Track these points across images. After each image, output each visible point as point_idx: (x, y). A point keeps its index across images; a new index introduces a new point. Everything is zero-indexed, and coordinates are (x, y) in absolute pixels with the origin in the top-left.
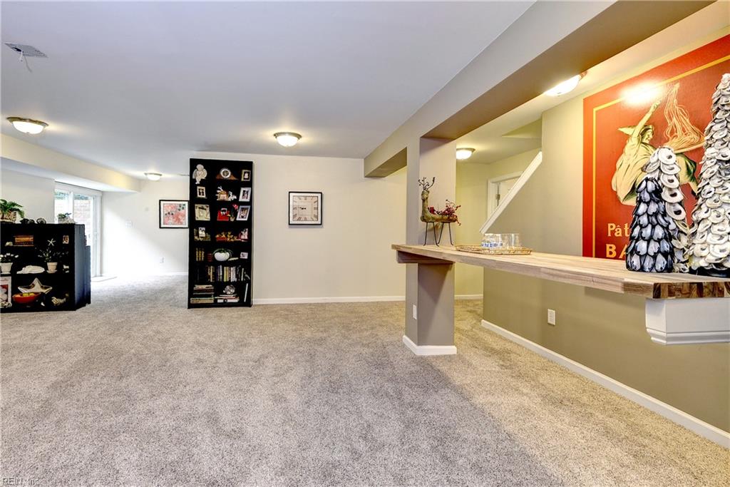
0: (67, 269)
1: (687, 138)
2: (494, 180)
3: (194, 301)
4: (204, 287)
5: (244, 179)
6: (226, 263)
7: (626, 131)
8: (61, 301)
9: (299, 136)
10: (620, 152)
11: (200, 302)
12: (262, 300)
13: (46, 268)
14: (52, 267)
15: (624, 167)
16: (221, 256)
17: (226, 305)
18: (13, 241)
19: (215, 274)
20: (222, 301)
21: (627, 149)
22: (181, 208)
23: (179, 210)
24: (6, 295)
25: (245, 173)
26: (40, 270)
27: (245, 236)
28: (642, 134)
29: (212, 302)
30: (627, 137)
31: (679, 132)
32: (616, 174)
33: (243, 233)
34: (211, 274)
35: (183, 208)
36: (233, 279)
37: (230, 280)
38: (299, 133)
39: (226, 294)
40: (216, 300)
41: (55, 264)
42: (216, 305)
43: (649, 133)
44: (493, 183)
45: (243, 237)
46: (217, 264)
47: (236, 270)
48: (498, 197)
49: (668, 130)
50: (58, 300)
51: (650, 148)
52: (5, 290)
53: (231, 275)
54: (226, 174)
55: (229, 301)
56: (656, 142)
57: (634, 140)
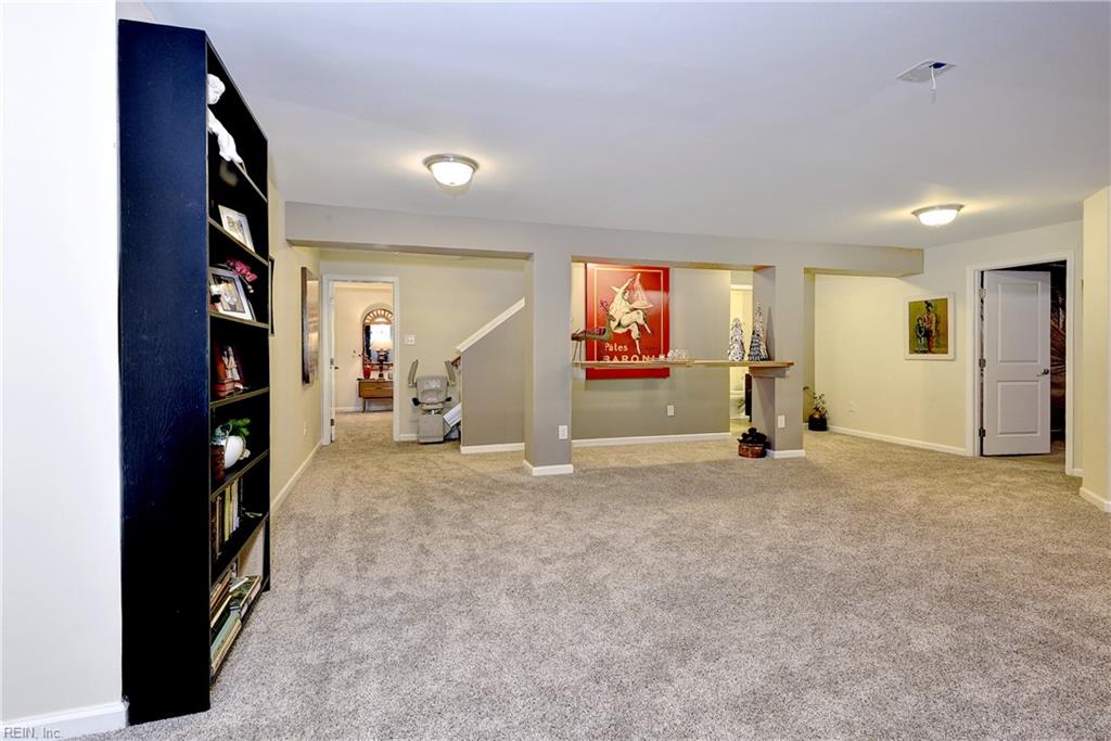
7: (616, 289)
10: (613, 300)
15: (614, 310)
28: (624, 294)
30: (617, 293)
36: (234, 521)
43: (627, 294)
51: (628, 303)
56: (630, 301)
57: (619, 296)
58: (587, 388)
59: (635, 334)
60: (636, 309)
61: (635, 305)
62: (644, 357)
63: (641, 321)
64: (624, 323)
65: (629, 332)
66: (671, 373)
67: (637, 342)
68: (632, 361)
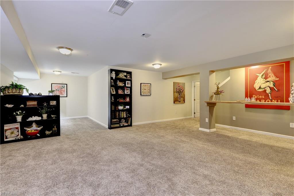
0: (53, 117)
1: (273, 78)
2: (194, 81)
3: (112, 126)
4: (115, 120)
5: (128, 78)
6: (123, 110)
7: (258, 75)
8: (50, 132)
9: (161, 65)
10: (256, 79)
11: (115, 126)
12: (136, 123)
13: (42, 117)
14: (45, 116)
15: (257, 82)
16: (121, 108)
17: (124, 126)
18: (25, 105)
19: (119, 115)
20: (122, 125)
21: (258, 79)
22: (63, 88)
23: (62, 88)
24: (18, 132)
25: (128, 75)
26: (38, 118)
27: (128, 100)
28: (262, 76)
29: (119, 126)
30: (258, 76)
31: (271, 77)
32: (255, 84)
33: (127, 98)
34: (117, 115)
35: (64, 88)
36: (125, 116)
37: (124, 117)
38: (161, 64)
39: (122, 122)
40: (120, 125)
41: (46, 115)
42: (120, 127)
43: (264, 76)
44: (194, 82)
45: (127, 100)
46: (119, 111)
47: (126, 113)
48: (195, 86)
49: (269, 76)
50: (49, 132)
51: (264, 79)
52: (17, 130)
53: (124, 115)
54: (121, 76)
55: (125, 125)
56: (266, 78)
57: (260, 77)
58: (246, 111)
59: (268, 91)
60: (268, 81)
61: (268, 80)
62: (273, 100)
63: (272, 86)
64: (262, 87)
65: (265, 91)
66: (291, 108)
67: (269, 94)
68: (267, 102)
